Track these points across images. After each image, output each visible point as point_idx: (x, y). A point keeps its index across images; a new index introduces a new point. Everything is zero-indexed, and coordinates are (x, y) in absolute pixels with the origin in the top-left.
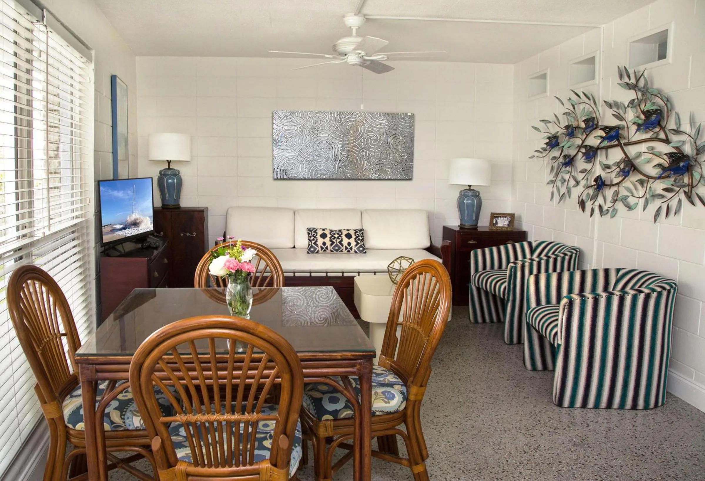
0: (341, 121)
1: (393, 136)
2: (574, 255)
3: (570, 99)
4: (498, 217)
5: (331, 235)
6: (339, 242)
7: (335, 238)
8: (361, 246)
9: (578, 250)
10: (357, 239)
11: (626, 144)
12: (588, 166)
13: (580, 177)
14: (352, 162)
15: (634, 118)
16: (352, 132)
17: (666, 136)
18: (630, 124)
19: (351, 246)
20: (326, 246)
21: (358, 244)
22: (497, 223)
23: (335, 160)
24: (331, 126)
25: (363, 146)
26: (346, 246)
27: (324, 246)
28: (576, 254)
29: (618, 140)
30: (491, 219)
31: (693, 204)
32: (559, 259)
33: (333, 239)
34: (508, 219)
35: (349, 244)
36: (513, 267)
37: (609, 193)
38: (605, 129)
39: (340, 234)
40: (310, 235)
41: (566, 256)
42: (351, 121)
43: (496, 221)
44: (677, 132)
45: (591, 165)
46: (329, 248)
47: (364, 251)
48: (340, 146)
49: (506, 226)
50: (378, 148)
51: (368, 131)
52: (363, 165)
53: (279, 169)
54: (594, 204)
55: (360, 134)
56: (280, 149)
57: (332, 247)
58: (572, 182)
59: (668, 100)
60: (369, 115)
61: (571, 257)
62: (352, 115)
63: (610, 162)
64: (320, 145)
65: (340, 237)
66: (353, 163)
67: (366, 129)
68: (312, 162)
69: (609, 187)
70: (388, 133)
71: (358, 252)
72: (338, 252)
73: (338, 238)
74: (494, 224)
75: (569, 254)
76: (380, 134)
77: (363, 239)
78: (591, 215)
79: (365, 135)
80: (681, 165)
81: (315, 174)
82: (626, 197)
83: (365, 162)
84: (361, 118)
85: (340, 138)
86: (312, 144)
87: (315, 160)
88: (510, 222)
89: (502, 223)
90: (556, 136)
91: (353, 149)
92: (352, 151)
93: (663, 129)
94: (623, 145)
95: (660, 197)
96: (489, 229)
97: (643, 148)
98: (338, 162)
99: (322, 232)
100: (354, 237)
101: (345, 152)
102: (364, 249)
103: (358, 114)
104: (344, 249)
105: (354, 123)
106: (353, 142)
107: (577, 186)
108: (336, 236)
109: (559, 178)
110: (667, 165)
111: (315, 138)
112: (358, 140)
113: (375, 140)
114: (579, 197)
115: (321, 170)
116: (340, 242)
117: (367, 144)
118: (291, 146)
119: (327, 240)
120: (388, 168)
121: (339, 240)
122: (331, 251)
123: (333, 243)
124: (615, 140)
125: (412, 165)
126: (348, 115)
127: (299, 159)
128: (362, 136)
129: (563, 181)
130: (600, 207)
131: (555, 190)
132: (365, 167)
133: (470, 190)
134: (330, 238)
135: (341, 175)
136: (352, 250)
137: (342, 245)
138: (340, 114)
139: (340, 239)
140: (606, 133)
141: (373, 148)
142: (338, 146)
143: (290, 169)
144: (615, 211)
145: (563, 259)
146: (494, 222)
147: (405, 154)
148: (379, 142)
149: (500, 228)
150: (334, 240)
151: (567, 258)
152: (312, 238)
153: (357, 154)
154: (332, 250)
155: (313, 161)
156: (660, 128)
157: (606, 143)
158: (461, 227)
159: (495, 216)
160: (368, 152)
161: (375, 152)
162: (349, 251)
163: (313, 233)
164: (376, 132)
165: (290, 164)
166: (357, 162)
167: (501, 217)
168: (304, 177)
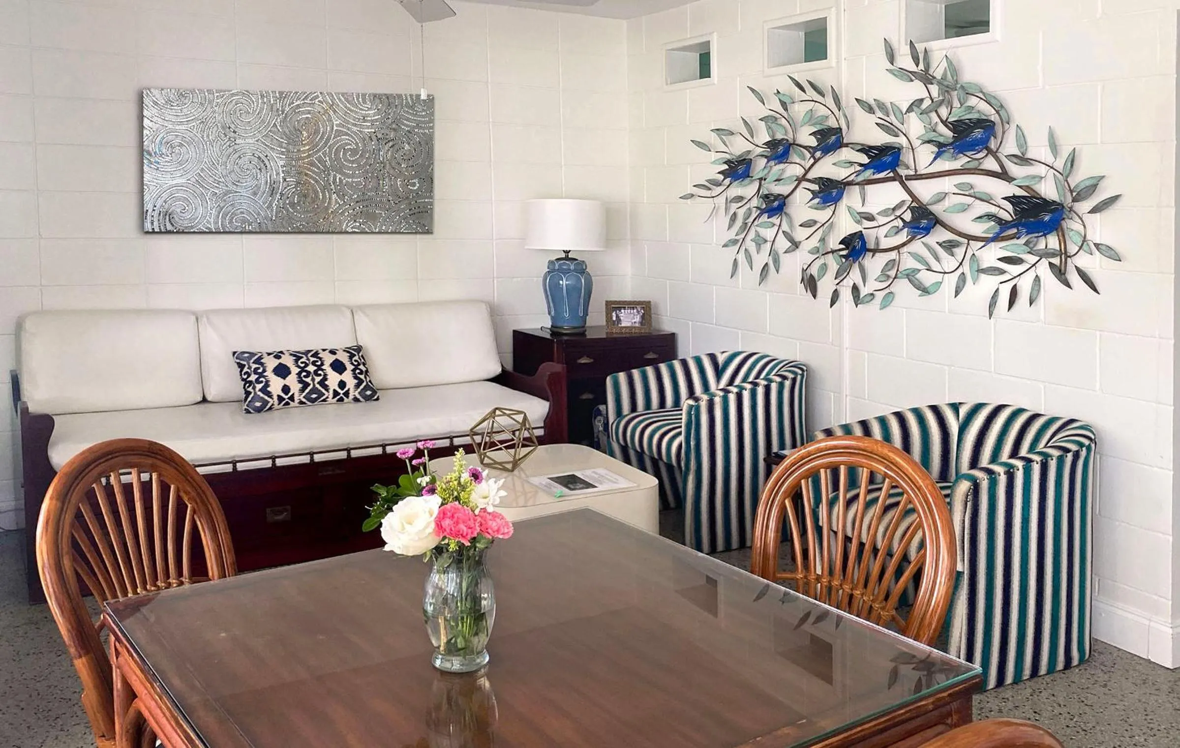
0: (283, 112)
1: (391, 144)
2: (799, 377)
3: (778, 92)
4: (620, 309)
5: (298, 367)
6: (318, 383)
7: (308, 373)
8: (367, 388)
9: (805, 368)
10: (358, 371)
11: (909, 178)
12: (822, 216)
13: (800, 234)
14: (305, 196)
15: (927, 132)
16: (305, 134)
17: (1002, 166)
18: (916, 143)
19: (346, 389)
20: (290, 394)
21: (360, 382)
22: (619, 320)
23: (273, 192)
24: (263, 121)
25: (328, 163)
26: (334, 390)
27: (286, 394)
28: (802, 375)
29: (894, 170)
30: (607, 314)
31: (1068, 285)
32: (774, 386)
33: (305, 377)
34: (638, 312)
35: (342, 384)
36: (692, 406)
37: (874, 264)
38: (865, 150)
39: (319, 363)
40: (246, 370)
41: (786, 381)
42: (303, 113)
43: (617, 316)
44: (1023, 160)
45: (828, 212)
46: (296, 398)
47: (376, 397)
48: (282, 163)
49: (637, 325)
50: (359, 167)
51: (339, 133)
52: (329, 203)
53: (157, 212)
54: (841, 284)
55: (322, 138)
56: (158, 169)
57: (304, 394)
58: (783, 244)
59: (1002, 106)
60: (340, 100)
61: (794, 380)
62: (306, 98)
63: (872, 208)
64: (241, 162)
65: (320, 372)
66: (309, 199)
67: (335, 128)
68: (224, 196)
69: (871, 254)
70: (380, 136)
71: (361, 399)
72: (316, 403)
73: (316, 373)
74: (614, 321)
75: (791, 376)
76: (364, 140)
77: (367, 371)
78: (833, 303)
79: (331, 142)
80: (1047, 218)
81: (231, 222)
82: (913, 271)
83: (334, 196)
84: (324, 105)
85: (282, 147)
86: (224, 159)
87: (229, 192)
88: (643, 317)
89: (629, 320)
90: (745, 159)
91: (309, 170)
92: (306, 175)
93: (994, 154)
94: (904, 179)
95: (997, 272)
96: (607, 333)
97: (947, 184)
98: (278, 196)
99: (276, 362)
100: (350, 367)
101: (292, 177)
102: (374, 392)
103: (317, 97)
104: (331, 396)
105: (309, 116)
106: (309, 156)
107: (794, 250)
108: (311, 368)
109: (752, 235)
110: (1006, 217)
111: (230, 146)
112: (319, 151)
113: (354, 152)
114: (804, 271)
115: (243, 213)
116: (322, 383)
117: (337, 158)
118: (180, 163)
119: (292, 381)
120: (381, 209)
121: (318, 379)
122: (301, 403)
123: (306, 385)
124: (889, 171)
125: (431, 204)
126: (298, 99)
127: (198, 191)
128: (326, 143)
129: (760, 241)
130: (855, 289)
131: (741, 257)
132: (334, 206)
133: (567, 258)
134: (299, 374)
135: (284, 223)
136: (348, 397)
137: (326, 387)
138: (282, 96)
139: (320, 375)
140: (869, 157)
141: (349, 168)
142: (278, 162)
143: (179, 210)
144: (889, 298)
145: (781, 386)
146: (614, 318)
147: (416, 181)
148: (361, 156)
149: (627, 331)
150: (308, 380)
151: (788, 383)
152: (253, 378)
153: (317, 181)
154: (304, 400)
155: (226, 195)
156: (986, 152)
157: (868, 174)
158: (555, 332)
159: (614, 307)
160: (338, 176)
161: (352, 176)
162: (341, 400)
163: (254, 366)
164: (355, 133)
165: (180, 200)
166: (317, 196)
167: (624, 308)
168: (209, 228)
